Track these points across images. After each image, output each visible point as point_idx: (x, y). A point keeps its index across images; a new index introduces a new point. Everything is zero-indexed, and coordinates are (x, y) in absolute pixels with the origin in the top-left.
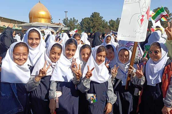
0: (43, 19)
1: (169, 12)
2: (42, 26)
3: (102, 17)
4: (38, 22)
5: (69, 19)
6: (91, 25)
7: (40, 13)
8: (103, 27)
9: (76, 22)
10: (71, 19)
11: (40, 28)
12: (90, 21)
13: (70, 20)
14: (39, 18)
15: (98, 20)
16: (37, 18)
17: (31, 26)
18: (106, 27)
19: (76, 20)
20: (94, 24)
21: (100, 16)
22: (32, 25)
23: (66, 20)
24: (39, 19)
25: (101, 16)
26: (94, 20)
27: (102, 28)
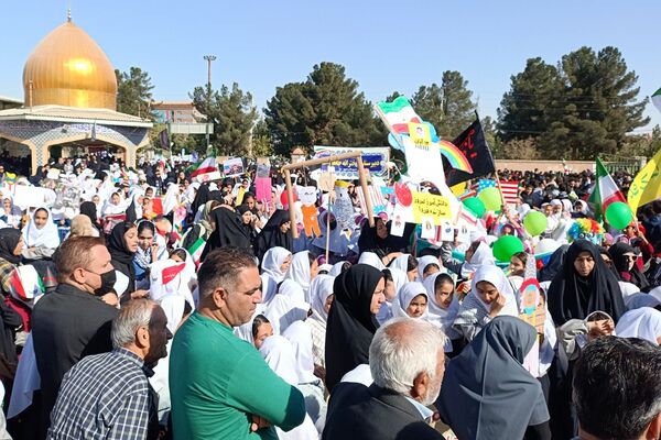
0: (80, 92)
1: (625, 68)
2: (70, 123)
3: (355, 84)
4: (56, 103)
5: (216, 88)
6: (307, 115)
7: (65, 65)
8: (354, 125)
9: (245, 103)
10: (224, 89)
11: (64, 131)
12: (302, 99)
13: (220, 94)
14: (64, 85)
15: (337, 94)
16: (56, 86)
17: (25, 121)
18: (366, 122)
19: (244, 94)
20: (321, 112)
21: (345, 80)
22: (27, 117)
23: (203, 92)
24: (64, 92)
25: (349, 80)
26: (320, 95)
27: (349, 127)
